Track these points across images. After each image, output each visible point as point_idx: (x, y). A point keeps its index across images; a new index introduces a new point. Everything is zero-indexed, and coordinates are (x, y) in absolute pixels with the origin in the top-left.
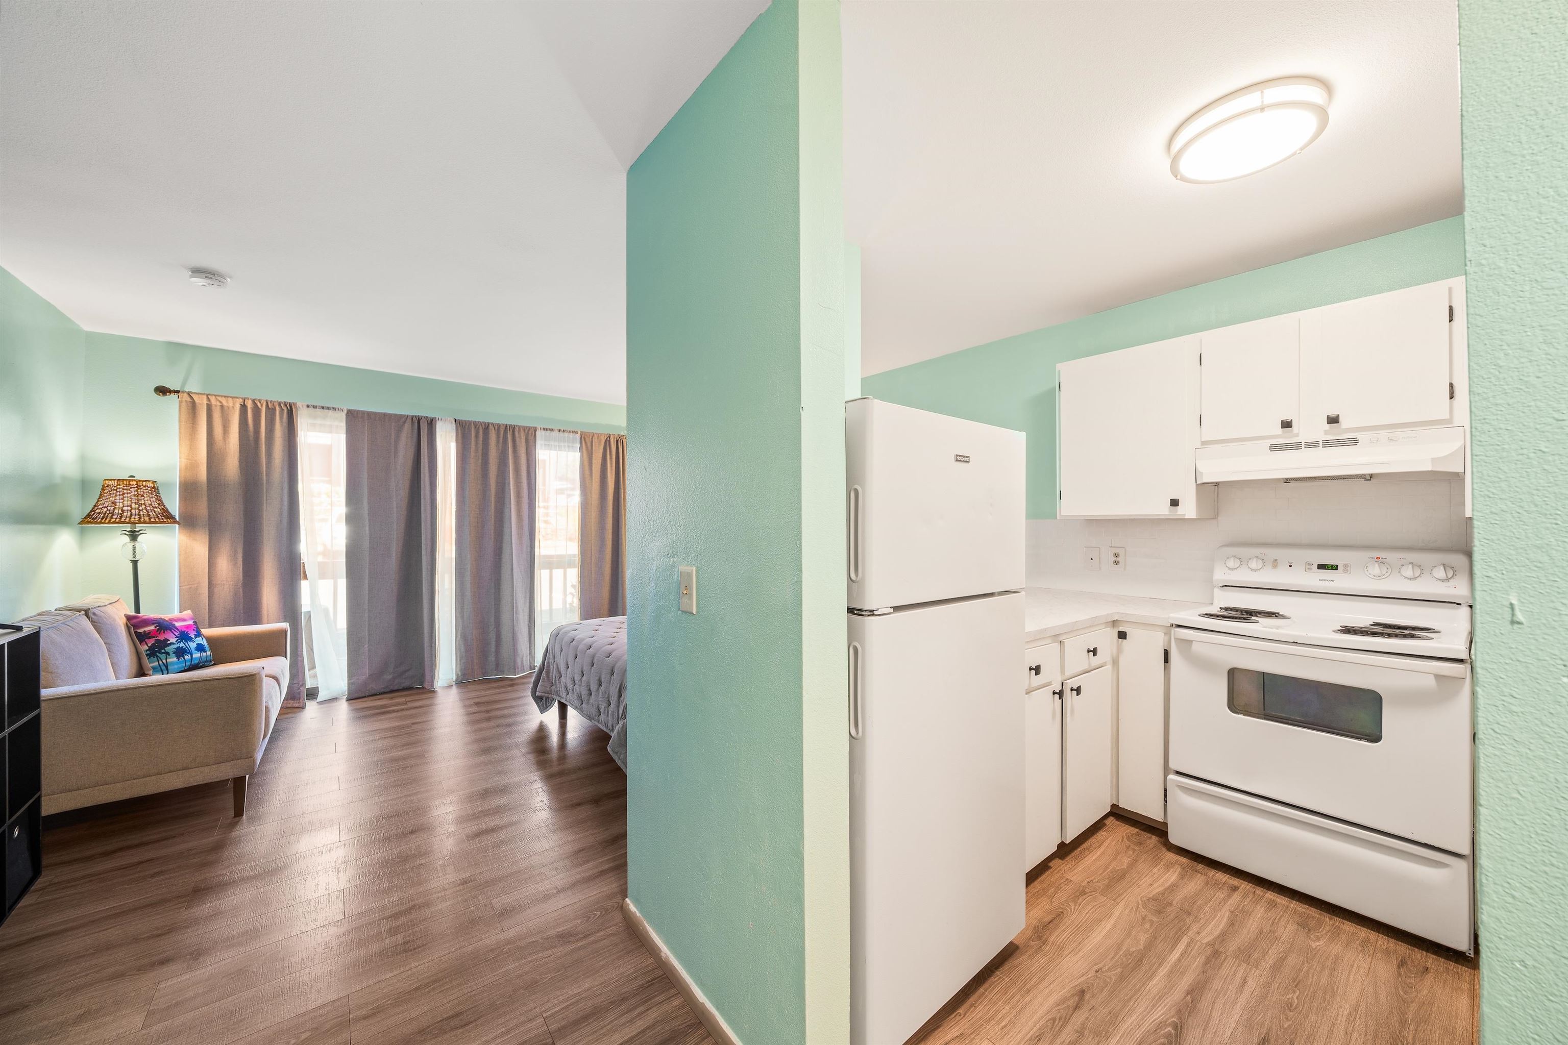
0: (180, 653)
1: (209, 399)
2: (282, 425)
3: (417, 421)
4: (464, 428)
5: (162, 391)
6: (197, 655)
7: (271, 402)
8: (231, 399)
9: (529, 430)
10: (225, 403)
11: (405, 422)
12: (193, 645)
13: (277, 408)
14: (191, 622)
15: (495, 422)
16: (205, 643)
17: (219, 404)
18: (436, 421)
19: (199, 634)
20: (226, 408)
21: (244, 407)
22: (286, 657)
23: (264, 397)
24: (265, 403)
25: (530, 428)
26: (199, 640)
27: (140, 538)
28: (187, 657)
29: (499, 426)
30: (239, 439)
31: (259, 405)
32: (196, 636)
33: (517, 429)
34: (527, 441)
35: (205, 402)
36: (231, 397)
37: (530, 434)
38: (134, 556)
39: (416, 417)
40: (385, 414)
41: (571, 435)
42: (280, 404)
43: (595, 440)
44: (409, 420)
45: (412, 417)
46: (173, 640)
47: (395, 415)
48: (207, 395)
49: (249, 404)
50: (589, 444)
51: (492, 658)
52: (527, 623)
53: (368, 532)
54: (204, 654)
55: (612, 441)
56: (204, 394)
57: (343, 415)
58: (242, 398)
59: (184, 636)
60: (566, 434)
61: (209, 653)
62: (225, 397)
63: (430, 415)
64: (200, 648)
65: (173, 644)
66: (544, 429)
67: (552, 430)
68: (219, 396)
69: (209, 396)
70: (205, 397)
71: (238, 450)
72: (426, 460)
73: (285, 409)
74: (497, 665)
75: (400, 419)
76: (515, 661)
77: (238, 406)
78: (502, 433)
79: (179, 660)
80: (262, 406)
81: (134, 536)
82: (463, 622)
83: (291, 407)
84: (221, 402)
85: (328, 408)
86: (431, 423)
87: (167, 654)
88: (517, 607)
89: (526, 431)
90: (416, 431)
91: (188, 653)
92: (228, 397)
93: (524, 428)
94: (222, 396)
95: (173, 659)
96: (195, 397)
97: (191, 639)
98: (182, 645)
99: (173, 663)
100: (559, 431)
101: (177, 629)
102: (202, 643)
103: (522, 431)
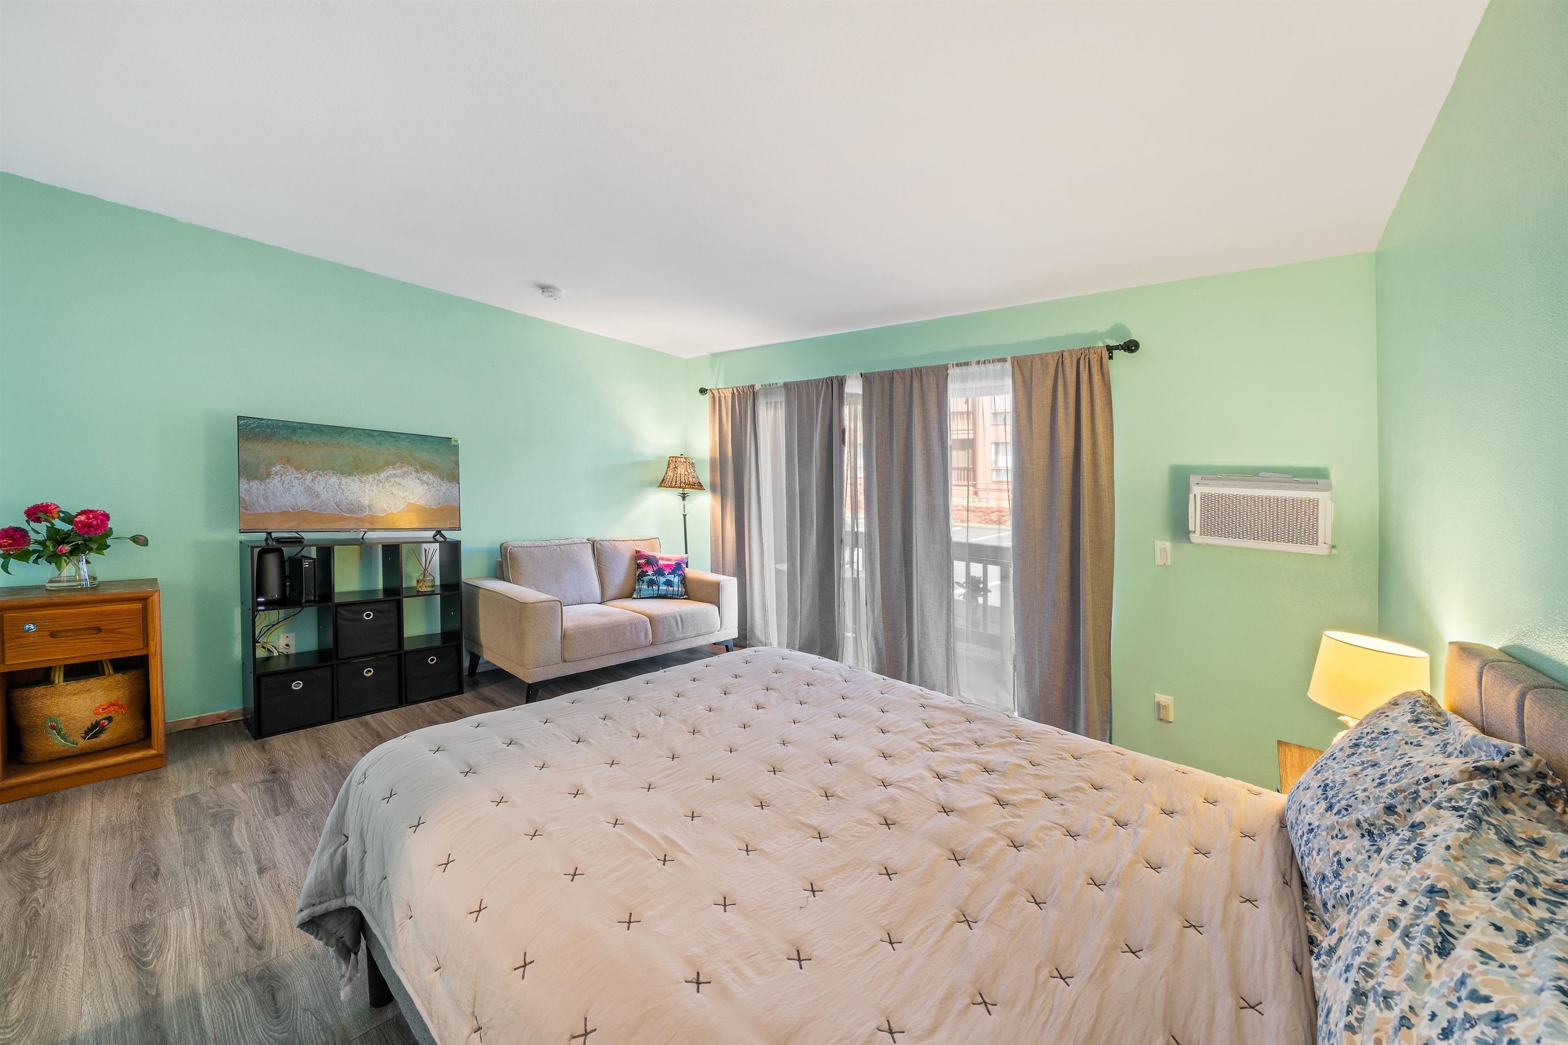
0: (651, 583)
1: (720, 393)
3: (831, 382)
4: (869, 384)
5: (703, 391)
6: (663, 588)
9: (938, 370)
10: (726, 394)
11: (822, 387)
12: (662, 579)
13: (750, 394)
14: (675, 563)
15: (901, 368)
16: (677, 580)
17: (723, 395)
18: (845, 379)
19: (675, 572)
20: (726, 398)
23: (739, 384)
24: (743, 388)
25: (938, 367)
27: (687, 498)
28: (655, 588)
29: (904, 371)
30: (732, 422)
31: (739, 391)
32: (672, 574)
33: (924, 371)
35: (718, 395)
36: (728, 388)
37: (940, 374)
38: (684, 511)
39: (831, 378)
40: (808, 382)
41: (998, 366)
43: (1038, 366)
44: (825, 384)
45: (828, 380)
46: (650, 573)
49: (734, 391)
50: (1027, 375)
53: (798, 503)
54: (671, 589)
55: (1067, 362)
56: (718, 389)
59: (660, 572)
60: (990, 367)
61: (676, 589)
64: (669, 583)
66: (957, 365)
67: (967, 364)
68: (724, 388)
70: (718, 391)
77: (731, 394)
78: (908, 381)
79: (649, 589)
80: (742, 391)
81: (684, 496)
83: (754, 392)
84: (724, 393)
86: (842, 382)
87: (643, 581)
89: (936, 372)
90: (830, 394)
91: (658, 585)
93: (935, 369)
95: (645, 587)
96: (715, 392)
97: (663, 575)
98: (655, 577)
99: (645, 590)
100: (978, 363)
101: (658, 566)
102: (672, 579)
103: (931, 373)
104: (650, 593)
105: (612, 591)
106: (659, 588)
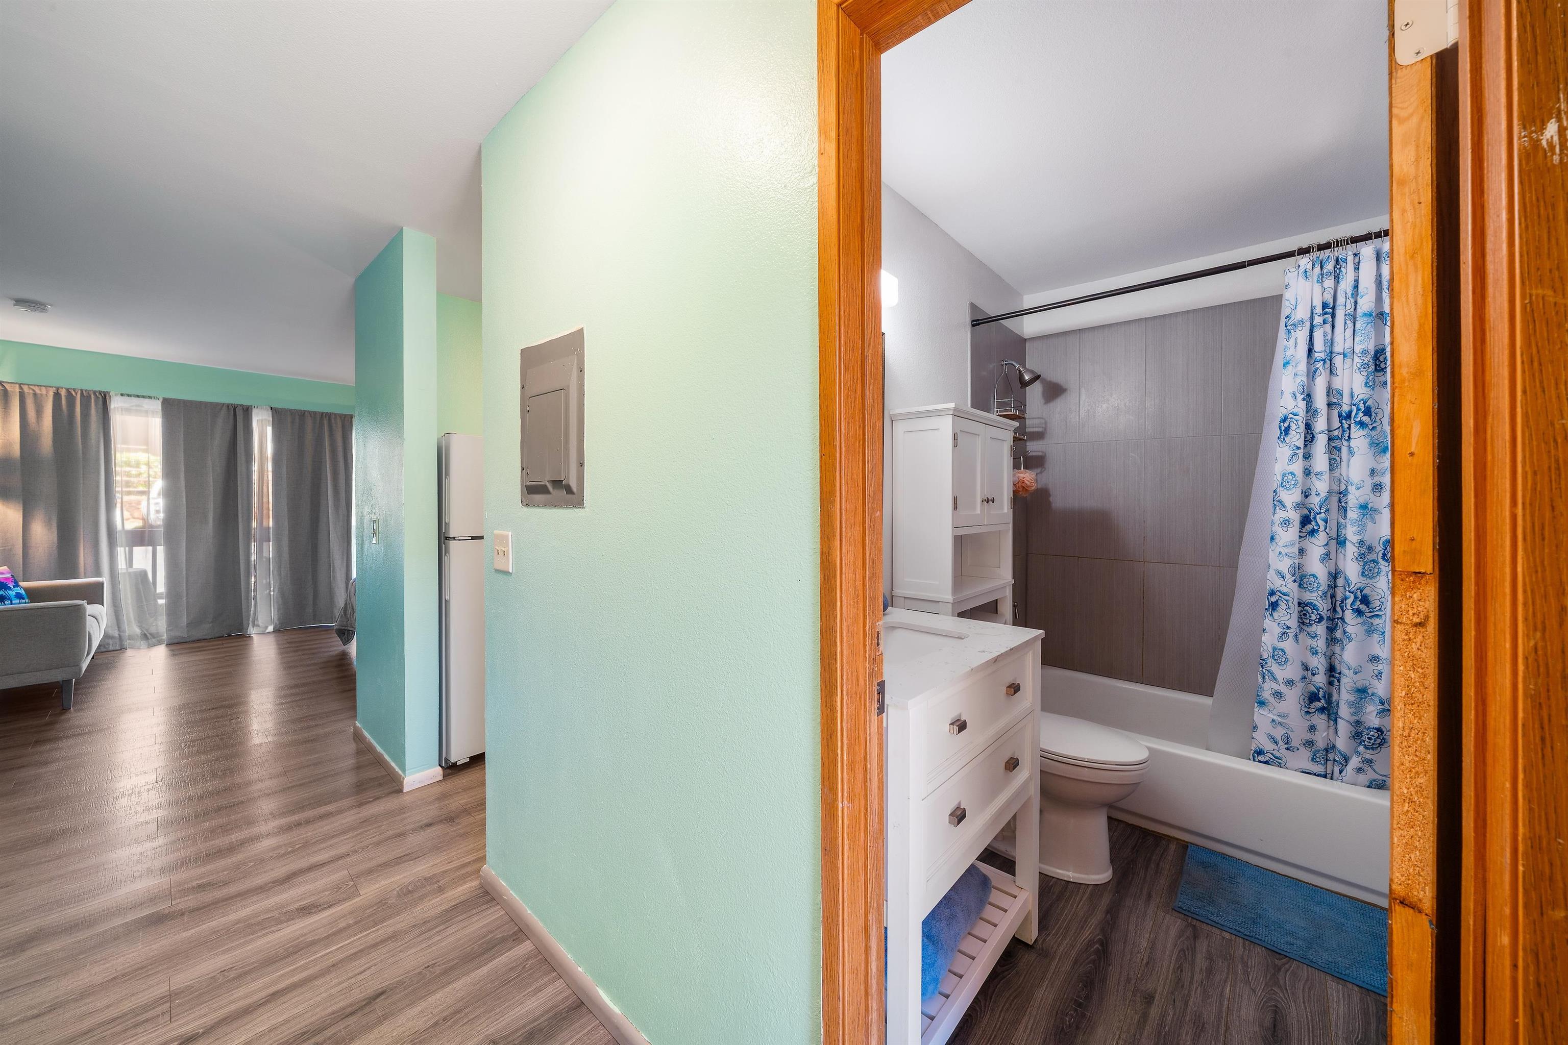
0: (2, 598)
1: (21, 388)
2: (97, 411)
3: (233, 409)
4: (279, 416)
7: (86, 391)
8: (44, 388)
9: (344, 417)
10: (38, 391)
11: (221, 409)
12: (12, 594)
13: (92, 396)
14: (9, 575)
15: (310, 410)
16: (23, 592)
17: (31, 392)
18: (252, 409)
19: (16, 585)
20: (39, 396)
21: (57, 395)
22: (103, 605)
23: (78, 386)
24: (79, 392)
26: (18, 590)
29: (315, 413)
30: (53, 422)
31: (73, 393)
32: (14, 587)
33: (333, 416)
34: (343, 426)
35: (17, 389)
36: (44, 386)
37: (346, 422)
39: (232, 405)
40: (201, 402)
42: (95, 393)
44: (225, 408)
45: (228, 406)
47: (211, 403)
48: (20, 385)
49: (63, 393)
51: (310, 610)
52: (344, 580)
53: (185, 502)
54: (23, 601)
56: (16, 383)
57: (157, 406)
58: (55, 387)
59: (4, 586)
62: (38, 386)
63: (246, 403)
64: (19, 596)
68: (31, 385)
69: (22, 385)
70: (18, 385)
71: (52, 432)
72: (242, 442)
73: (100, 396)
74: (315, 615)
75: (214, 408)
76: (332, 612)
77: (51, 394)
78: (318, 419)
80: (76, 394)
83: (105, 395)
84: (34, 390)
85: (143, 397)
86: (247, 411)
88: (334, 567)
89: (343, 418)
90: (232, 417)
91: (8, 599)
92: (41, 386)
93: (341, 416)
94: (35, 385)
96: (7, 386)
97: (10, 589)
98: (2, 592)
103: (338, 417)
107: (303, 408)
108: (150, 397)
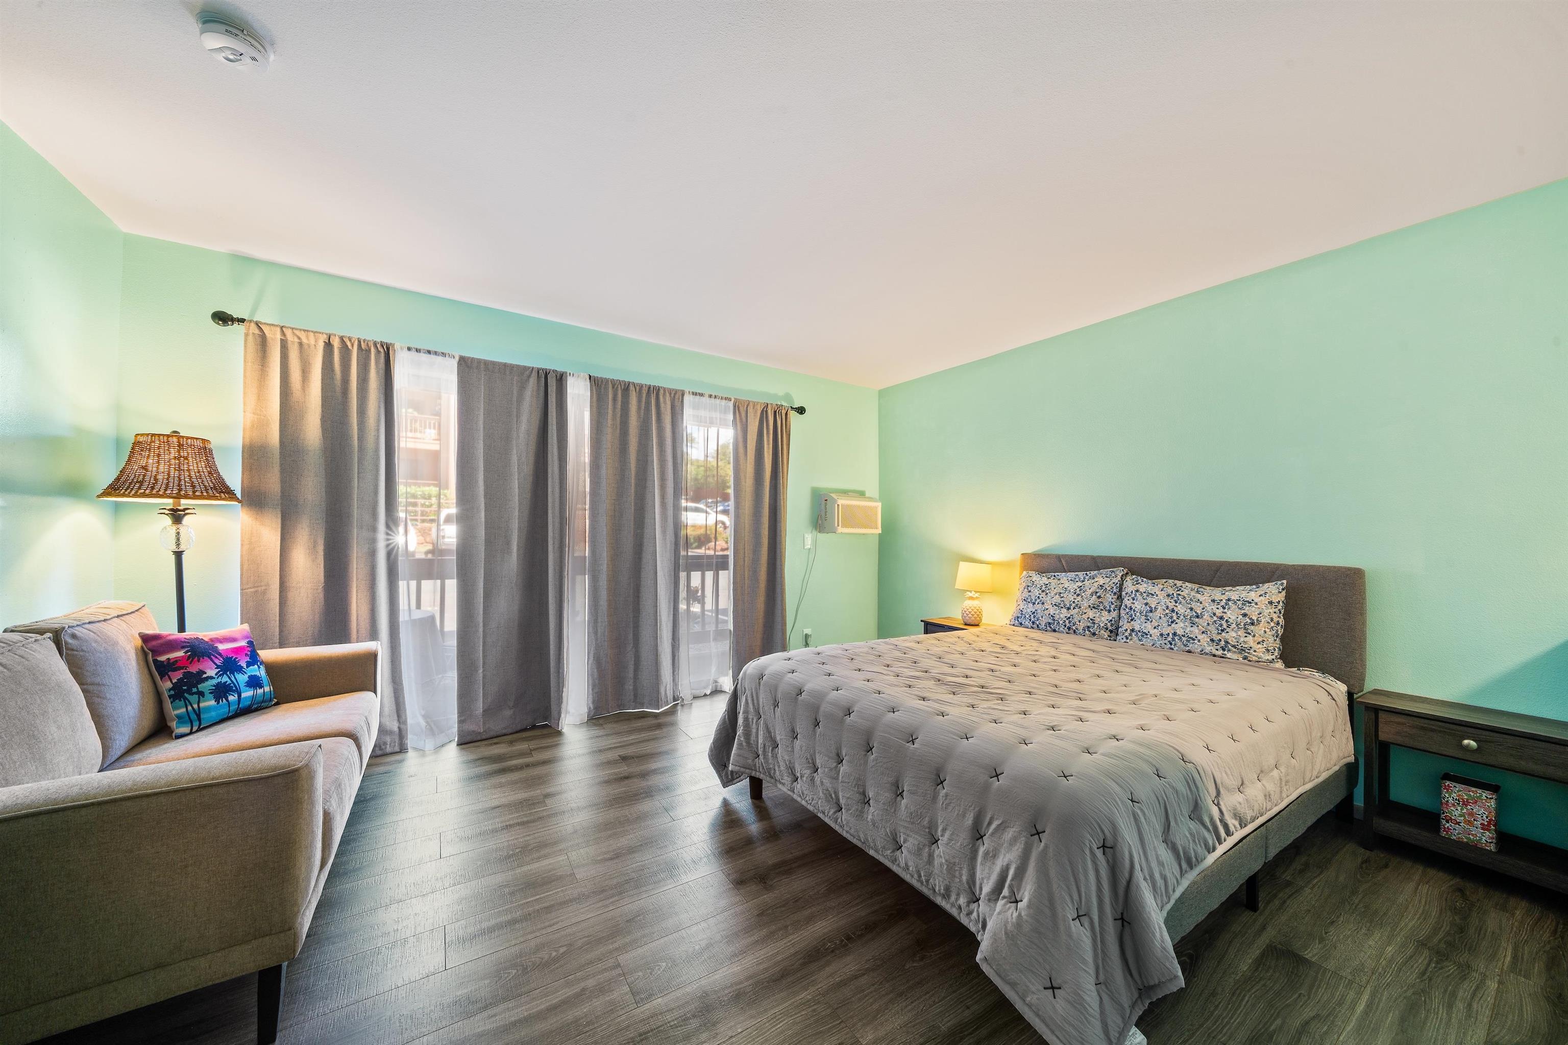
0: (221, 692)
1: (283, 334)
2: (378, 372)
3: (544, 375)
4: (599, 388)
5: (222, 318)
6: (247, 693)
7: (364, 341)
8: (312, 334)
9: (675, 394)
10: (305, 340)
11: (529, 376)
12: (242, 679)
13: (373, 350)
14: (243, 643)
15: (636, 381)
16: (262, 673)
17: (296, 340)
18: (566, 376)
19: (254, 659)
20: (306, 347)
21: (328, 345)
22: (375, 692)
23: (355, 335)
24: (357, 341)
25: (676, 391)
26: (254, 670)
27: (186, 520)
28: (232, 698)
29: (641, 386)
30: (322, 389)
31: (349, 344)
32: (249, 664)
33: (662, 391)
34: (673, 407)
35: (279, 336)
36: (312, 332)
37: (677, 399)
38: (178, 544)
39: (543, 370)
40: (505, 365)
41: (724, 402)
42: (375, 344)
43: (750, 410)
44: (534, 374)
45: (538, 370)
46: (211, 672)
47: (518, 366)
48: (282, 328)
49: (336, 343)
50: (743, 414)
51: (629, 686)
52: (670, 641)
53: (483, 520)
54: (260, 691)
55: (769, 411)
56: (277, 326)
57: (454, 363)
58: (327, 334)
59: (229, 665)
60: (718, 401)
61: (267, 689)
62: (304, 331)
63: (560, 369)
64: (254, 682)
65: (212, 678)
66: (693, 393)
67: (701, 395)
68: (297, 329)
69: (284, 329)
70: (279, 329)
71: (320, 404)
72: (555, 427)
73: (382, 350)
74: (636, 696)
75: (523, 372)
76: (658, 692)
77: (321, 345)
78: (644, 395)
79: (218, 703)
80: (353, 345)
81: (177, 516)
82: (597, 640)
83: (388, 349)
84: (299, 338)
85: (436, 353)
86: (561, 379)
87: (201, 694)
88: (661, 621)
89: (672, 395)
90: (542, 389)
91: (234, 691)
92: (308, 331)
93: (670, 391)
94: (301, 330)
95: (210, 701)
96: (266, 329)
97: (240, 670)
98: (225, 679)
99: (208, 709)
100: (710, 396)
101: (220, 655)
102: (258, 673)
103: (668, 394)
104: (223, 709)
105: (122, 739)
106: (239, 696)
107: (627, 379)
108: (444, 354)
